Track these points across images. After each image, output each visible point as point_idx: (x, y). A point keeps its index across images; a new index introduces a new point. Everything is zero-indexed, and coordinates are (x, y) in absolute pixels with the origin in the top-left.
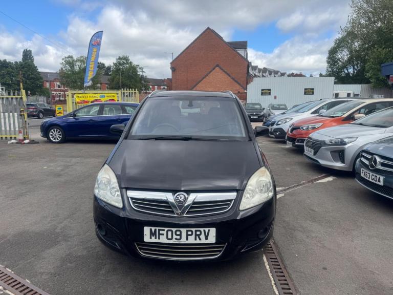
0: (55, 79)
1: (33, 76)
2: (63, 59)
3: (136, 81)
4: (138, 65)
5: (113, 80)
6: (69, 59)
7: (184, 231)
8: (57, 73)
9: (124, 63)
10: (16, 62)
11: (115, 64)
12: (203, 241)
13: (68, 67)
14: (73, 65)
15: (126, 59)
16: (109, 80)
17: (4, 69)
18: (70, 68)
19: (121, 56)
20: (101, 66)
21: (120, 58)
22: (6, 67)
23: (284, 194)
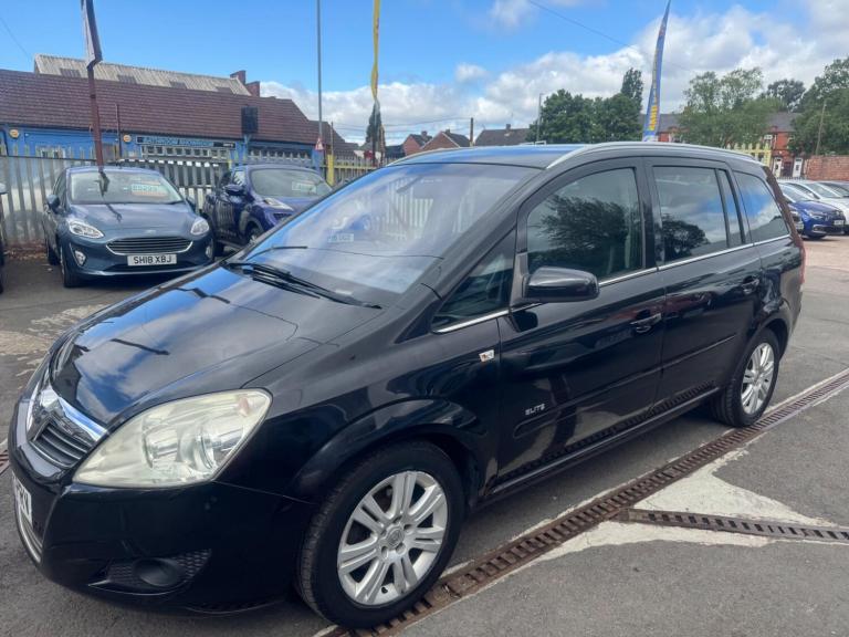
0: (671, 128)
1: (624, 124)
2: (692, 82)
5: (803, 122)
6: (706, 80)
8: (673, 114)
11: (821, 82)
12: (25, 513)
13: (700, 100)
14: (711, 94)
16: (793, 123)
17: (574, 113)
18: (702, 102)
19: (843, 59)
20: (791, 90)
21: (837, 65)
22: (579, 110)
23: (774, 541)
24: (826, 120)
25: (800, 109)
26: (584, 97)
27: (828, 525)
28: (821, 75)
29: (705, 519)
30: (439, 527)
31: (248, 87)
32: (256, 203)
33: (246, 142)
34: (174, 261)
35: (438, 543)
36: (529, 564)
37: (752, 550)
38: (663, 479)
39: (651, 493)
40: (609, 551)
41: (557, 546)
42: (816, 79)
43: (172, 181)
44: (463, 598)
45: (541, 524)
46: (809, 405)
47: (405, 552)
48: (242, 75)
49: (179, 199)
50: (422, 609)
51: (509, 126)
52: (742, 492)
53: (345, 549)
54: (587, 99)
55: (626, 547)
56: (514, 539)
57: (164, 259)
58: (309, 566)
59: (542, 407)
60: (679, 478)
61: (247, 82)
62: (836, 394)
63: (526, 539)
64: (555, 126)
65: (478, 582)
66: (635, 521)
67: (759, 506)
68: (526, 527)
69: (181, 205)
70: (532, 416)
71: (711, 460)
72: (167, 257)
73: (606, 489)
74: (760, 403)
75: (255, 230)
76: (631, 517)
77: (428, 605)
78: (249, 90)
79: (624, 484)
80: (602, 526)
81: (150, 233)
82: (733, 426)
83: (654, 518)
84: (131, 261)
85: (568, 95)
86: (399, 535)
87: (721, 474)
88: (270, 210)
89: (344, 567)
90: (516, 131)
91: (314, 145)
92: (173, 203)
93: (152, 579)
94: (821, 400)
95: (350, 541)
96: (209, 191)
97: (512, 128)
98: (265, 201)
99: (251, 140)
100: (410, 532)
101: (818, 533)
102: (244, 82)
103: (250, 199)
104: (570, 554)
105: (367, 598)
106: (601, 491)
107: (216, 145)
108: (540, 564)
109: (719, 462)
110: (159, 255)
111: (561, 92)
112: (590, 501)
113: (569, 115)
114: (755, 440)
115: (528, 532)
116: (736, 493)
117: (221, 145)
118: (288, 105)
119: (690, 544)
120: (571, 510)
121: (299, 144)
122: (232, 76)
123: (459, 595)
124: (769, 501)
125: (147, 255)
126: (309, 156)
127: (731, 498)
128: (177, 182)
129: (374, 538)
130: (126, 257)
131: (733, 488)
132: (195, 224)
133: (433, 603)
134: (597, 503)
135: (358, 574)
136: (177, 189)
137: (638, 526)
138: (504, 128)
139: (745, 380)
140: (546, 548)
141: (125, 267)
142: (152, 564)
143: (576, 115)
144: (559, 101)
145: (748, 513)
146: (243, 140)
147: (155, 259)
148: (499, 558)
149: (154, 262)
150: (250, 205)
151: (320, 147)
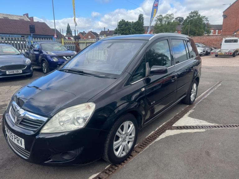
1: (140, 29)
2: (157, 17)
3: (200, 28)
4: (205, 16)
5: (184, 28)
6: (160, 17)
7: (13, 134)
9: (194, 16)
10: (133, 22)
11: (188, 17)
12: (20, 145)
13: (159, 22)
14: (162, 21)
15: (196, 13)
16: (182, 28)
18: (160, 23)
19: (193, 11)
20: (181, 19)
21: (192, 13)
22: (127, 25)
23: (207, 130)
24: (190, 27)
25: (183, 24)
26: (129, 22)
27: (217, 125)
28: (188, 16)
29: (190, 127)
30: (133, 135)
31: (29, 18)
32: (44, 53)
33: (32, 35)
34: (21, 72)
35: (133, 139)
36: (153, 142)
37: (203, 132)
38: (177, 119)
39: (175, 122)
40: (171, 137)
41: (158, 137)
42: (187, 16)
43: (17, 48)
44: (140, 153)
45: (152, 133)
46: (203, 98)
47: (127, 142)
48: (27, 15)
49: (20, 53)
50: (131, 157)
51: (108, 30)
52: (195, 119)
53: (115, 143)
54: (130, 22)
55: (174, 135)
56: (147, 137)
57: (18, 72)
58: (107, 148)
59: (154, 102)
60: (181, 118)
61: (29, 17)
62: (208, 95)
63: (150, 137)
64: (122, 30)
65: (142, 148)
66: (174, 129)
67: (201, 122)
68: (149, 134)
69: (21, 55)
70: (152, 104)
71: (186, 113)
72: (19, 71)
73: (164, 122)
74: (194, 98)
75: (44, 61)
76: (173, 128)
77: (132, 156)
78: (30, 19)
79: (168, 121)
80: (166, 131)
81: (13, 64)
82: (188, 104)
83: (178, 128)
84: (7, 73)
85: (125, 21)
86: (125, 138)
87: (189, 116)
88: (49, 55)
89: (115, 147)
90: (111, 31)
91: (54, 36)
92: (18, 54)
93: (66, 157)
94: (206, 97)
95: (116, 141)
96: (26, 51)
97: (109, 30)
98: (47, 53)
99: (33, 35)
100: (128, 137)
101: (215, 127)
102: (28, 17)
103: (41, 52)
104: (162, 139)
105: (119, 155)
106: (163, 123)
107: (22, 36)
108: (156, 142)
109: (188, 113)
110: (17, 70)
111: (123, 20)
112: (161, 126)
113: (125, 26)
114: (194, 107)
115: (150, 135)
116: (195, 120)
117: (23, 36)
118: (44, 24)
119: (189, 133)
120: (158, 128)
121: (49, 36)
122: (24, 15)
123: (139, 152)
124: (202, 121)
125: (13, 71)
126: (52, 39)
127: (194, 121)
128: (18, 48)
129: (120, 139)
130: (6, 72)
131: (194, 119)
132: (27, 61)
133: (133, 155)
134: (163, 126)
135: (117, 150)
136: (18, 50)
137: (175, 130)
138: (107, 30)
139: (191, 93)
140: (155, 138)
141: (5, 75)
142: (66, 153)
143: (127, 26)
144: (122, 23)
145: (199, 124)
146: (31, 35)
147: (15, 72)
148: (145, 142)
149: (15, 73)
150: (42, 54)
151: (56, 36)
